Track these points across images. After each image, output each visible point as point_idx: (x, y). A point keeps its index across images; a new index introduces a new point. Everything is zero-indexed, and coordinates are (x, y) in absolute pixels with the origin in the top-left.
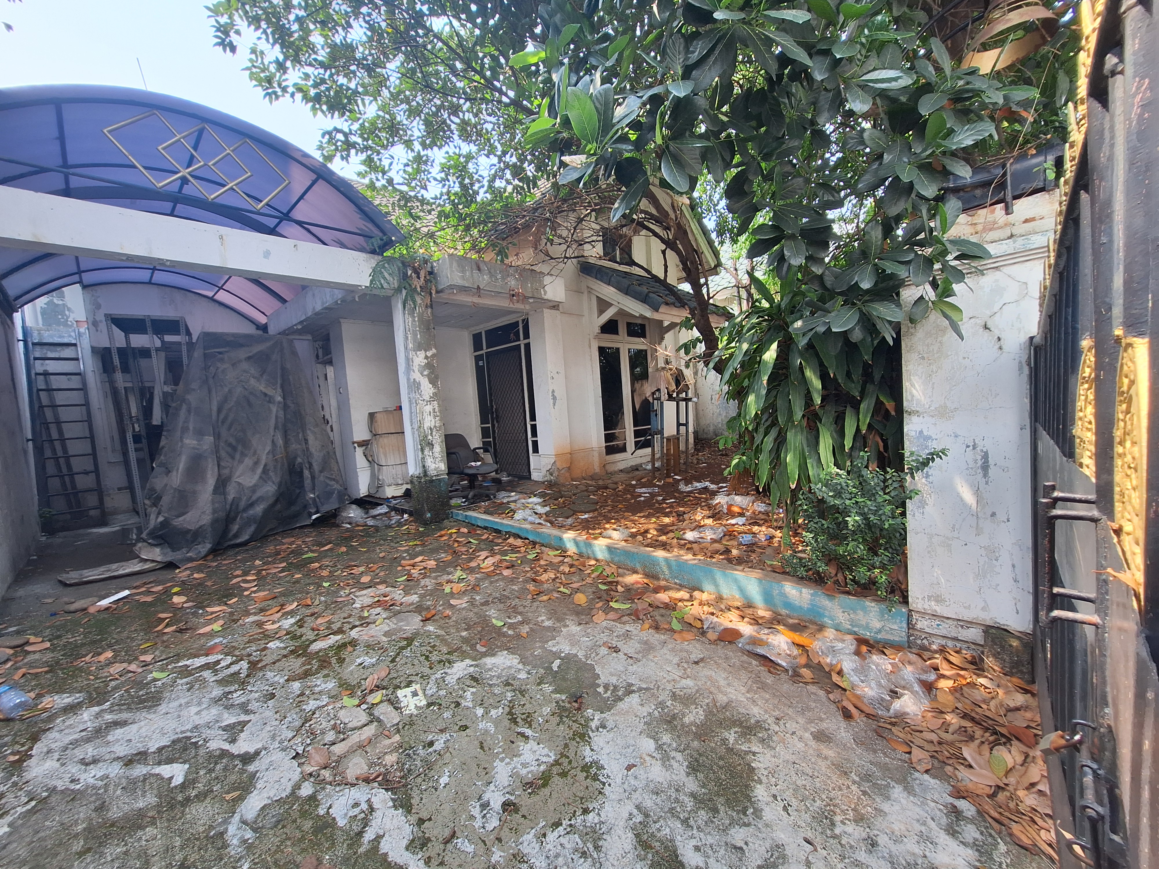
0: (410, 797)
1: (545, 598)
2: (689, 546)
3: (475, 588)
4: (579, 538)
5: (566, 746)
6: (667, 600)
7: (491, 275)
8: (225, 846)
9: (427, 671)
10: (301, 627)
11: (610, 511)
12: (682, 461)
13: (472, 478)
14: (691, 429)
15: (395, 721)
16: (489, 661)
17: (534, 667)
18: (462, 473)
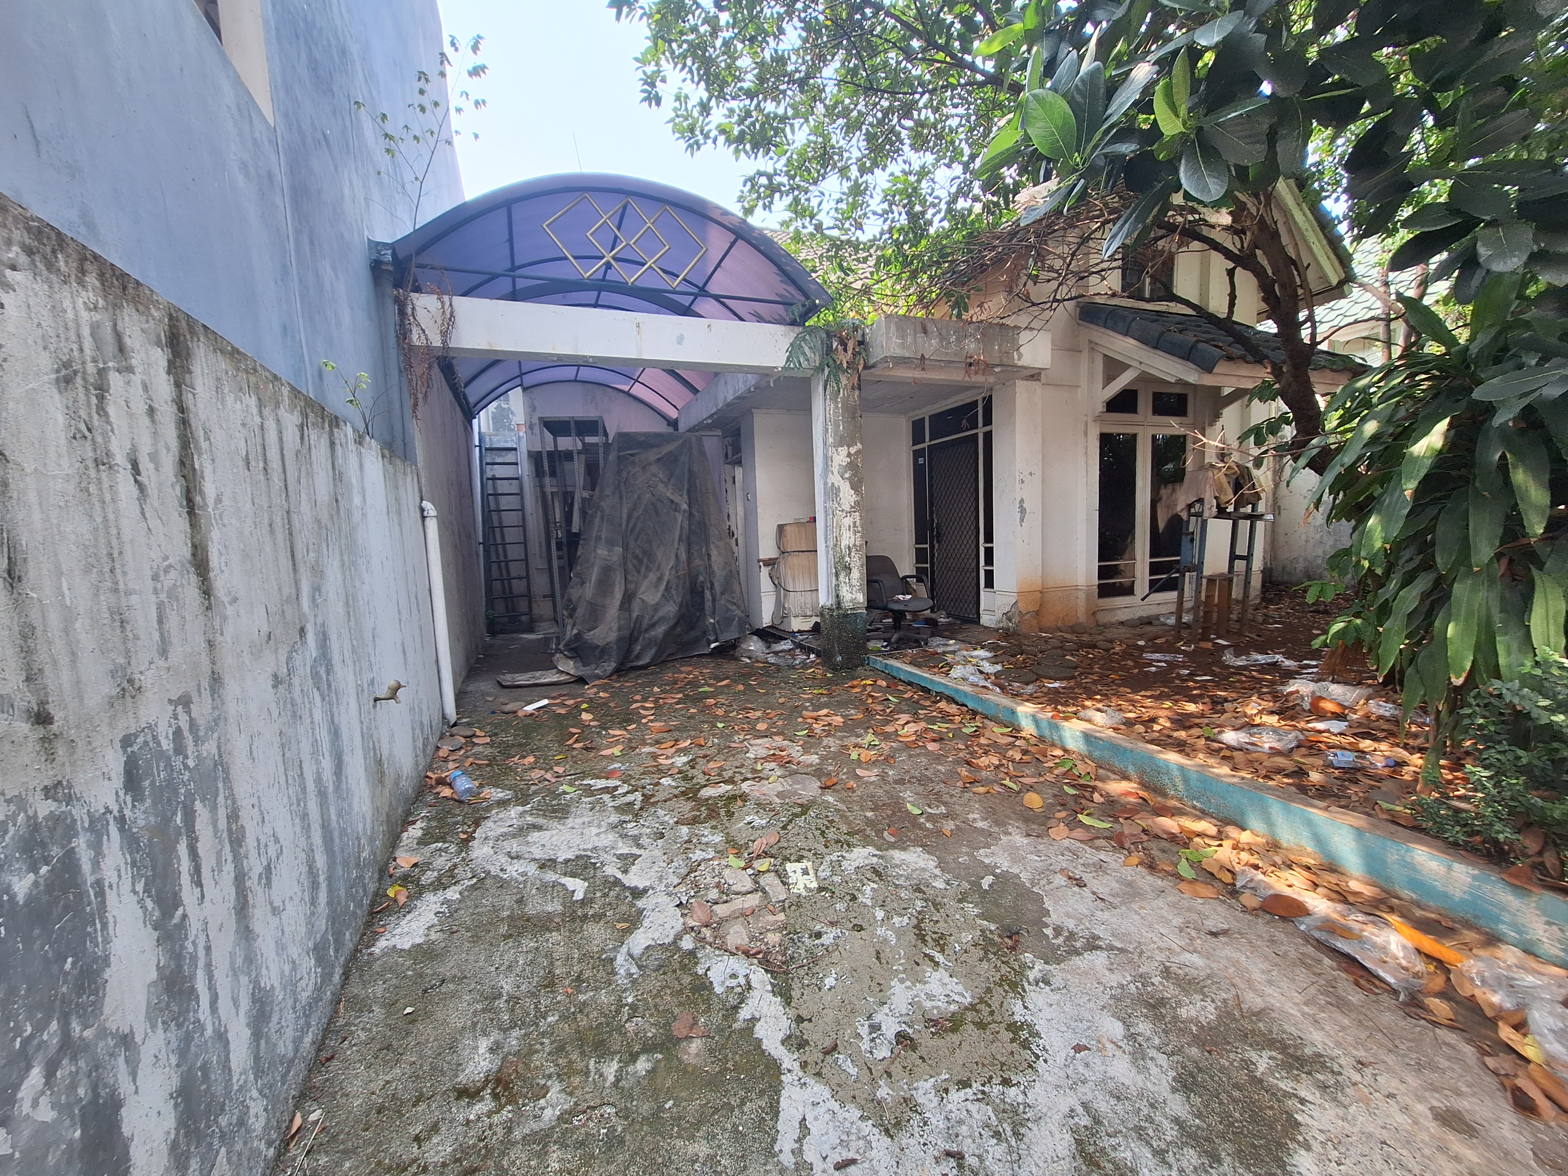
0: (790, 988)
1: (982, 790)
2: (1227, 754)
3: (888, 760)
4: (1040, 716)
5: (989, 990)
6: (1175, 830)
7: (942, 338)
8: (614, 973)
9: (821, 849)
10: (693, 767)
11: (1094, 682)
12: (1234, 616)
13: (899, 616)
14: (1257, 564)
15: (782, 898)
16: (897, 855)
17: (956, 877)
18: (885, 608)
